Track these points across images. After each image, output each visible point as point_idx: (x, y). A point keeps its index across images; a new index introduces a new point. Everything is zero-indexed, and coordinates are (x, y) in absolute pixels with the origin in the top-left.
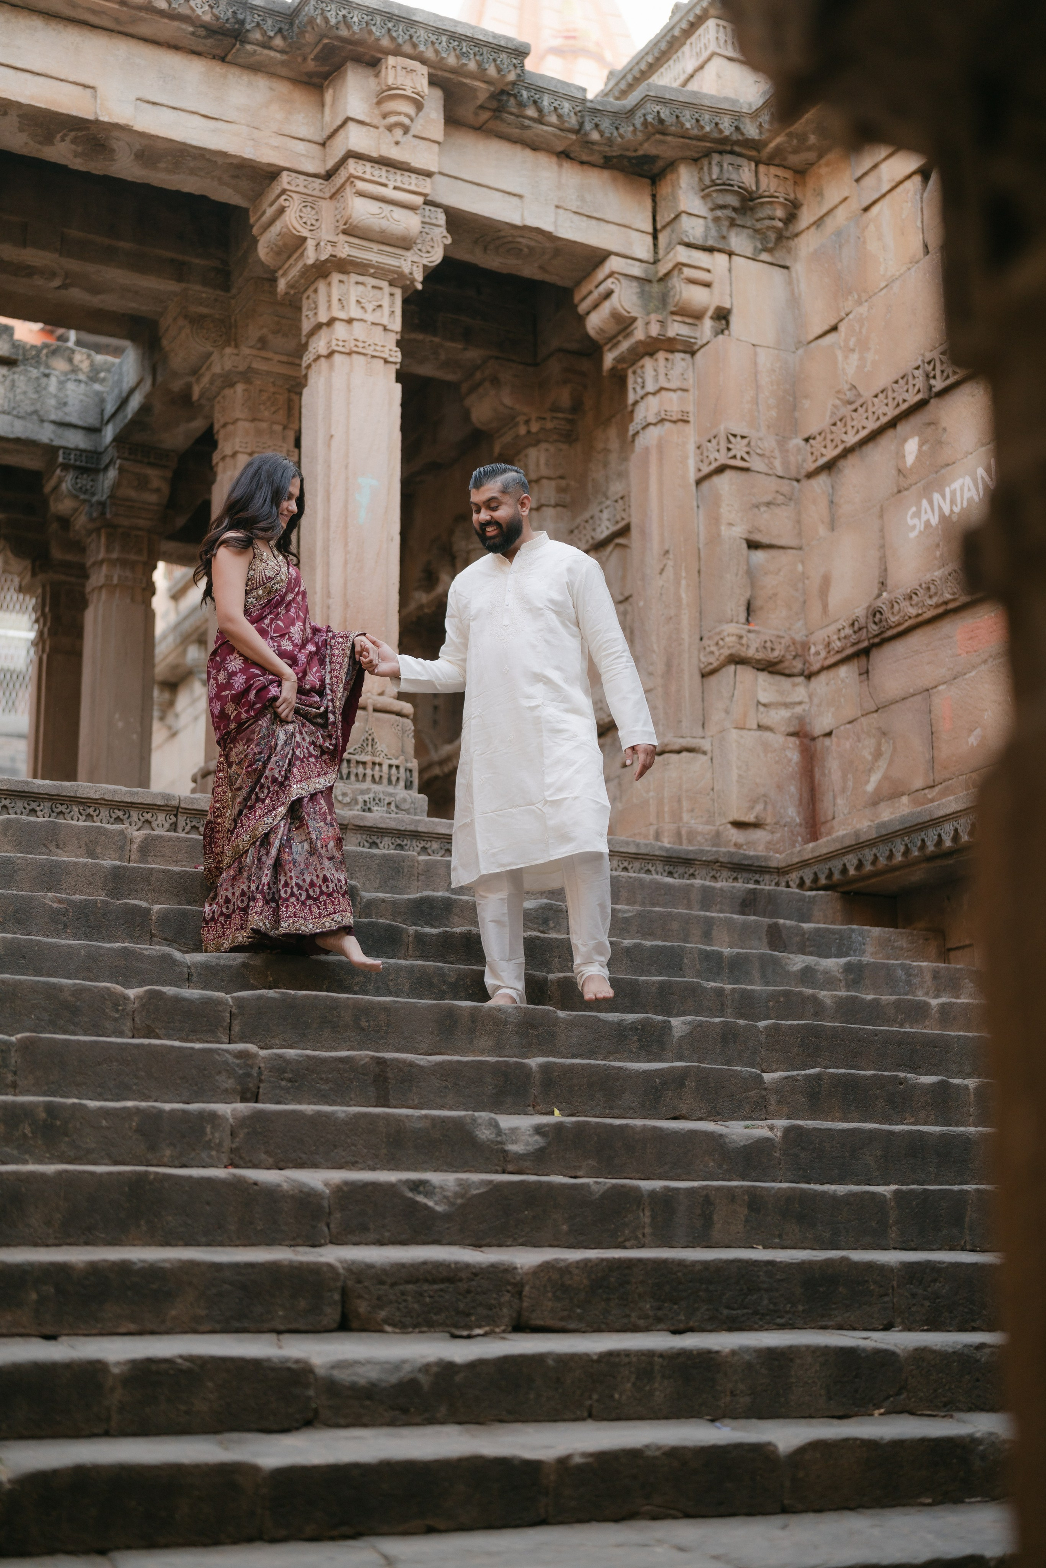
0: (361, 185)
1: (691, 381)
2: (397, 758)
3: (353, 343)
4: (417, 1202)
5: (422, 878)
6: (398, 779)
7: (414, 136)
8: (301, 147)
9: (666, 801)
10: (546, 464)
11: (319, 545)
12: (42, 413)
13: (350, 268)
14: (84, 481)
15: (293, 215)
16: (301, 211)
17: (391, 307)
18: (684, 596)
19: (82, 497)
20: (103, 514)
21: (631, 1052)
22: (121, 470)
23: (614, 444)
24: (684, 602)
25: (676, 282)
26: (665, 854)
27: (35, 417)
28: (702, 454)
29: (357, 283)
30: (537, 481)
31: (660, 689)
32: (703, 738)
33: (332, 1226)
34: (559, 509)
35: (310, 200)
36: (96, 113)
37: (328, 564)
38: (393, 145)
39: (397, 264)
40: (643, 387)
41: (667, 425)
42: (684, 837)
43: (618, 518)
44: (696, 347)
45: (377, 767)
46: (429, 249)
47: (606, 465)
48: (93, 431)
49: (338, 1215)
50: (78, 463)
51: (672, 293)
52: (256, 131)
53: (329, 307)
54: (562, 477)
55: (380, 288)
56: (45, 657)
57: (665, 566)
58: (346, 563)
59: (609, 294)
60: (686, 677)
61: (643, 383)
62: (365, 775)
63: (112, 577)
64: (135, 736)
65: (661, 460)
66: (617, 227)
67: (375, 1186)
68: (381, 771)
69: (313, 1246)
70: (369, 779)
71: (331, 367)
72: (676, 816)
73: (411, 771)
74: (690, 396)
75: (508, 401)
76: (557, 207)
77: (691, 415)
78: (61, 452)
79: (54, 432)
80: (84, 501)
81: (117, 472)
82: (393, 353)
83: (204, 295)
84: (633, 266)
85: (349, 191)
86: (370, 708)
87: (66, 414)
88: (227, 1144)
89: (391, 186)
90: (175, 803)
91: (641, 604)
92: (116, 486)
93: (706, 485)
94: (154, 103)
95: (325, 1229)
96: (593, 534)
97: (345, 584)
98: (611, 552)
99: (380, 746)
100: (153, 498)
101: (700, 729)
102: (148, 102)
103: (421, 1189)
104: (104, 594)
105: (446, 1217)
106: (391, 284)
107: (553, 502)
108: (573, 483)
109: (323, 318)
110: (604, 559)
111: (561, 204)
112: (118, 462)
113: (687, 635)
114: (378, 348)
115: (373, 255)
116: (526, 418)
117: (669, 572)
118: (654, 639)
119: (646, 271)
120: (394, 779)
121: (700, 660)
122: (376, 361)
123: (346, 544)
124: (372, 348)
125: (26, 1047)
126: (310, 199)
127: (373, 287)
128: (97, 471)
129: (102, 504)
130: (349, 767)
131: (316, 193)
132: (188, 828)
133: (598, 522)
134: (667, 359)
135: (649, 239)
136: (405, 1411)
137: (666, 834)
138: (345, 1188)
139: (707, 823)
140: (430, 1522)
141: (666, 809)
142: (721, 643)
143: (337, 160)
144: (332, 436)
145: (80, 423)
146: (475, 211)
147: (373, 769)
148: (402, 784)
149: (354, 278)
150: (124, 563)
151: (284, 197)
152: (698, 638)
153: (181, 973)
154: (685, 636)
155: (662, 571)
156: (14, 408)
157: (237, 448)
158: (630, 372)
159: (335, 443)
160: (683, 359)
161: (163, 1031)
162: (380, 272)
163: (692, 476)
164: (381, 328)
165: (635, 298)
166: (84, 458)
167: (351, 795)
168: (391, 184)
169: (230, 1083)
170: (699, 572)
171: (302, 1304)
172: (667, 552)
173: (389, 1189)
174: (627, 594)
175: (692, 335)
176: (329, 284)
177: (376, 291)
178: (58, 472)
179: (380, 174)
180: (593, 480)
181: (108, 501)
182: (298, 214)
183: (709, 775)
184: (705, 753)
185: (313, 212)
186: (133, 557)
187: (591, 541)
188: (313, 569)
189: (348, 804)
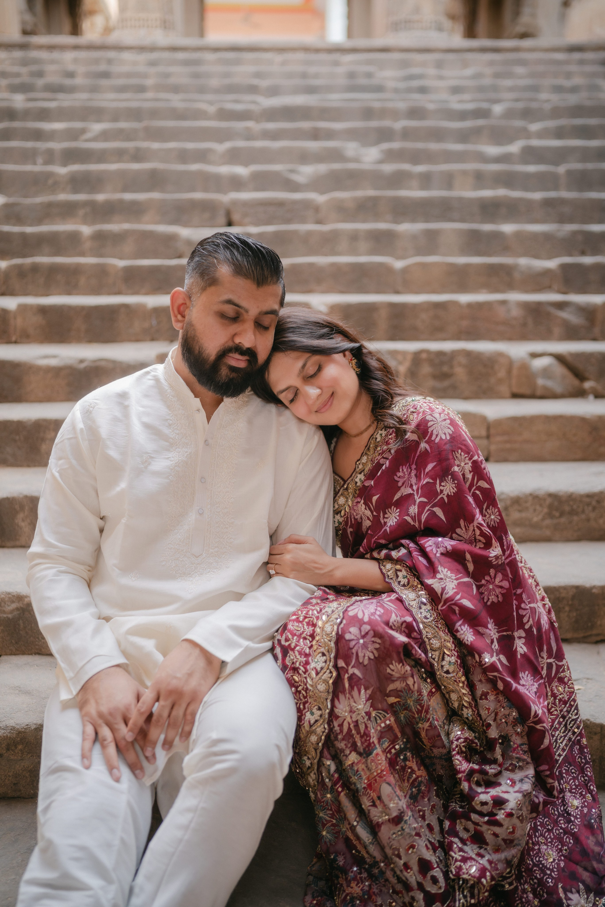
67: (269, 172)
105: (307, 184)
125: (146, 129)
171: (206, 215)
173: (277, 173)
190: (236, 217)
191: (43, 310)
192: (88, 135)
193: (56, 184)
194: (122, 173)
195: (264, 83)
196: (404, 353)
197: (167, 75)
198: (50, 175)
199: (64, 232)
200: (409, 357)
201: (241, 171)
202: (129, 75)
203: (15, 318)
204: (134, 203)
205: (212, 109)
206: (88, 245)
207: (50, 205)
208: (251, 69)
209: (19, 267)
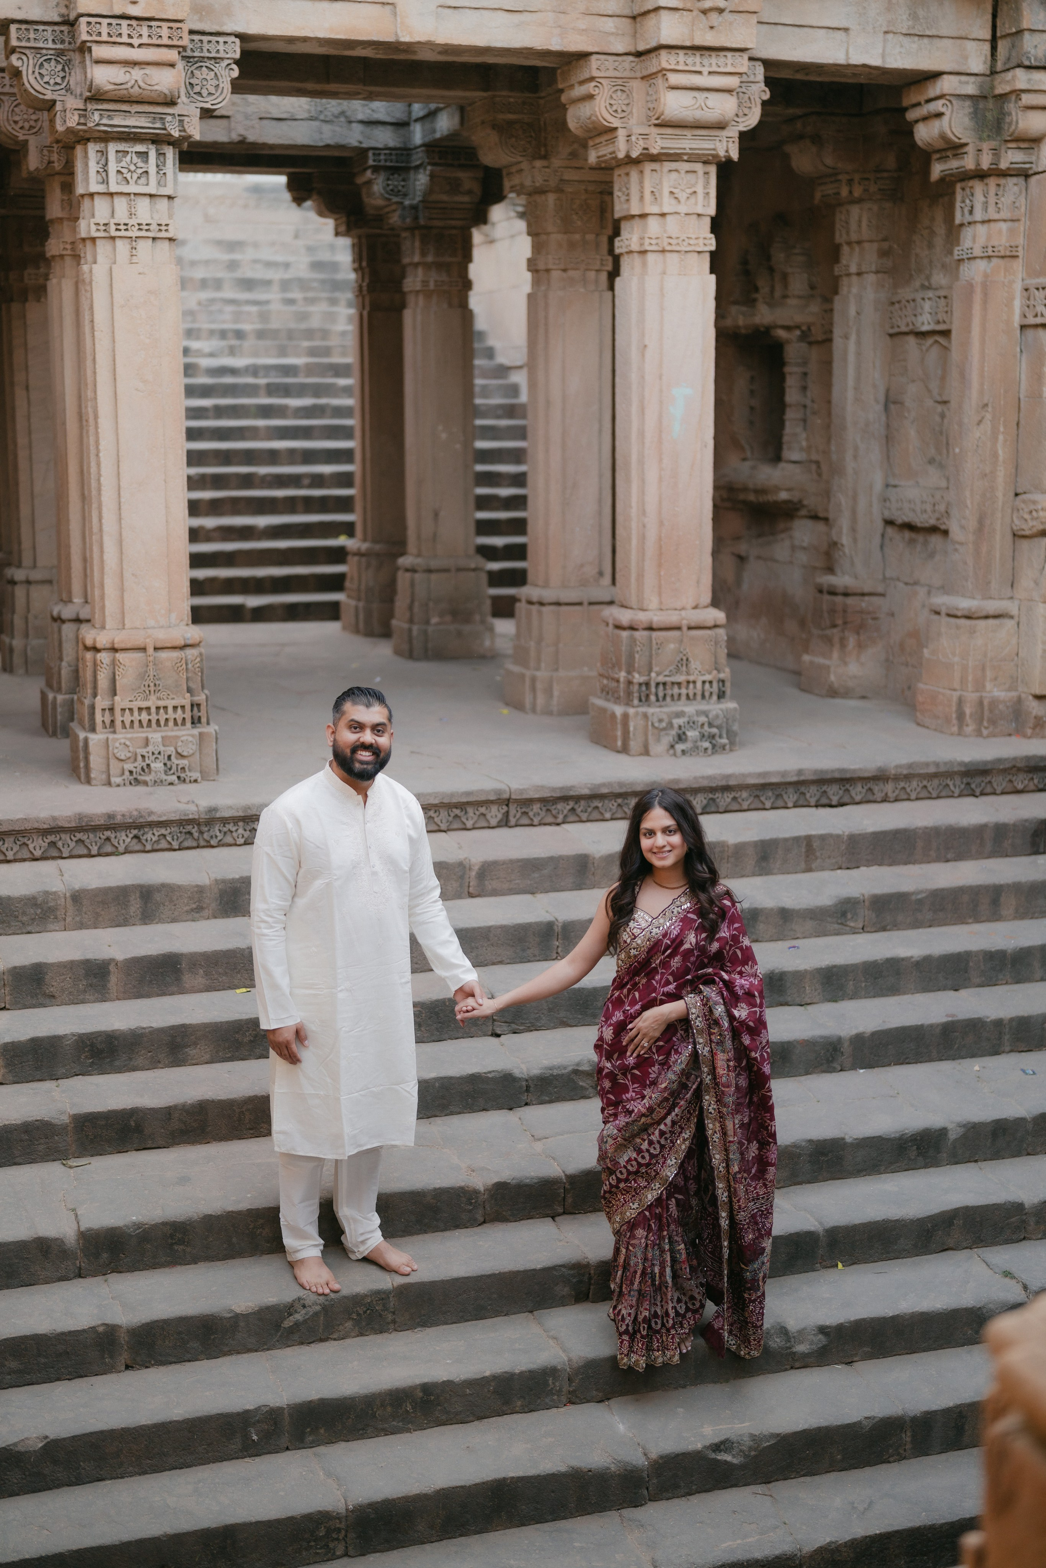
0: (674, 79)
1: (1023, 209)
2: (710, 673)
3: (667, 241)
4: (718, 1460)
5: (732, 860)
6: (711, 693)
7: (731, 12)
8: (609, 25)
9: (970, 670)
10: (868, 226)
11: (634, 458)
12: (349, 113)
13: (664, 158)
14: (396, 181)
15: (603, 105)
16: (611, 97)
17: (705, 188)
18: (1000, 452)
19: (395, 199)
20: (416, 218)
21: (910, 1159)
22: (432, 176)
23: (941, 230)
24: (1001, 458)
25: (1011, 107)
26: (963, 769)
27: (342, 119)
28: (1029, 299)
29: (670, 171)
30: (859, 243)
31: (971, 546)
32: (1012, 598)
33: (650, 1489)
34: (880, 276)
35: (621, 85)
36: (397, 35)
37: (643, 481)
38: (708, 29)
39: (712, 146)
40: (971, 212)
41: (995, 261)
42: (986, 708)
43: (940, 317)
44: (1031, 172)
45: (691, 686)
46: (746, 111)
47: (931, 246)
48: (401, 125)
49: (655, 1481)
50: (388, 164)
51: (1008, 119)
52: (562, 16)
53: (642, 198)
54: (885, 240)
55: (695, 172)
56: (365, 313)
57: (983, 418)
58: (660, 479)
59: (939, 115)
60: (998, 537)
61: (972, 207)
62: (680, 695)
63: (427, 282)
64: (458, 446)
65: (985, 302)
66: (951, 41)
68: (695, 687)
69: (636, 1506)
70: (684, 698)
71: (644, 264)
72: (980, 686)
73: (723, 681)
74: (1021, 227)
75: (829, 161)
76: (886, 32)
77: (1020, 249)
78: (370, 154)
79: (362, 133)
80: (397, 203)
81: (428, 178)
82: (706, 242)
83: (512, 100)
84: (967, 83)
85: (659, 81)
86: (685, 629)
87: (373, 111)
88: (566, 1388)
89: (705, 73)
90: (506, 796)
91: (957, 450)
92: (429, 191)
93: (1030, 333)
94: (455, 7)
95: (645, 1492)
96: (913, 318)
97: (660, 502)
98: (931, 346)
99: (694, 665)
100: (466, 199)
101: (1009, 589)
102: (449, 7)
103: (722, 1447)
104: (421, 300)
105: (742, 1467)
106: (705, 163)
107: (873, 268)
108: (895, 246)
109: (635, 211)
110: (924, 348)
111: (891, 28)
112: (429, 168)
113: (1001, 493)
114: (691, 242)
115: (687, 143)
116: (847, 177)
117: (987, 425)
118: (967, 493)
119: (981, 87)
120: (707, 694)
121: (1013, 521)
122: (689, 255)
123: (660, 460)
124: (685, 243)
126: (620, 82)
127: (687, 172)
128: (407, 169)
129: (414, 208)
130: (665, 689)
131: (627, 74)
132: (519, 815)
133: (919, 310)
134: (998, 185)
135: (987, 47)
137: (968, 705)
138: (660, 1461)
139: (1010, 689)
141: (970, 678)
142: (1034, 513)
143: (648, 47)
144: (646, 346)
145: (388, 119)
146: (795, 59)
147: (687, 688)
148: (715, 697)
149: (668, 165)
150: (439, 266)
151: (593, 84)
152: (1012, 494)
153: (521, 1087)
154: (1000, 494)
155: (979, 423)
156: (321, 112)
157: (550, 266)
158: (959, 186)
159: (649, 353)
160: (1015, 184)
161: (509, 1213)
162: (693, 158)
163: (1017, 320)
164: (695, 217)
165: (967, 121)
166: (394, 157)
167: (666, 720)
168: (705, 70)
169: (566, 1290)
170: (1018, 424)
172: (986, 405)
173: (696, 1455)
174: (945, 398)
175: (1027, 160)
176: (642, 172)
177: (690, 175)
178: (369, 174)
179: (694, 61)
180: (917, 255)
181: (421, 206)
182: (608, 102)
183: (1014, 641)
184: (1012, 617)
185: (624, 96)
186: (448, 259)
187: (911, 327)
188: (628, 481)
189: (664, 729)
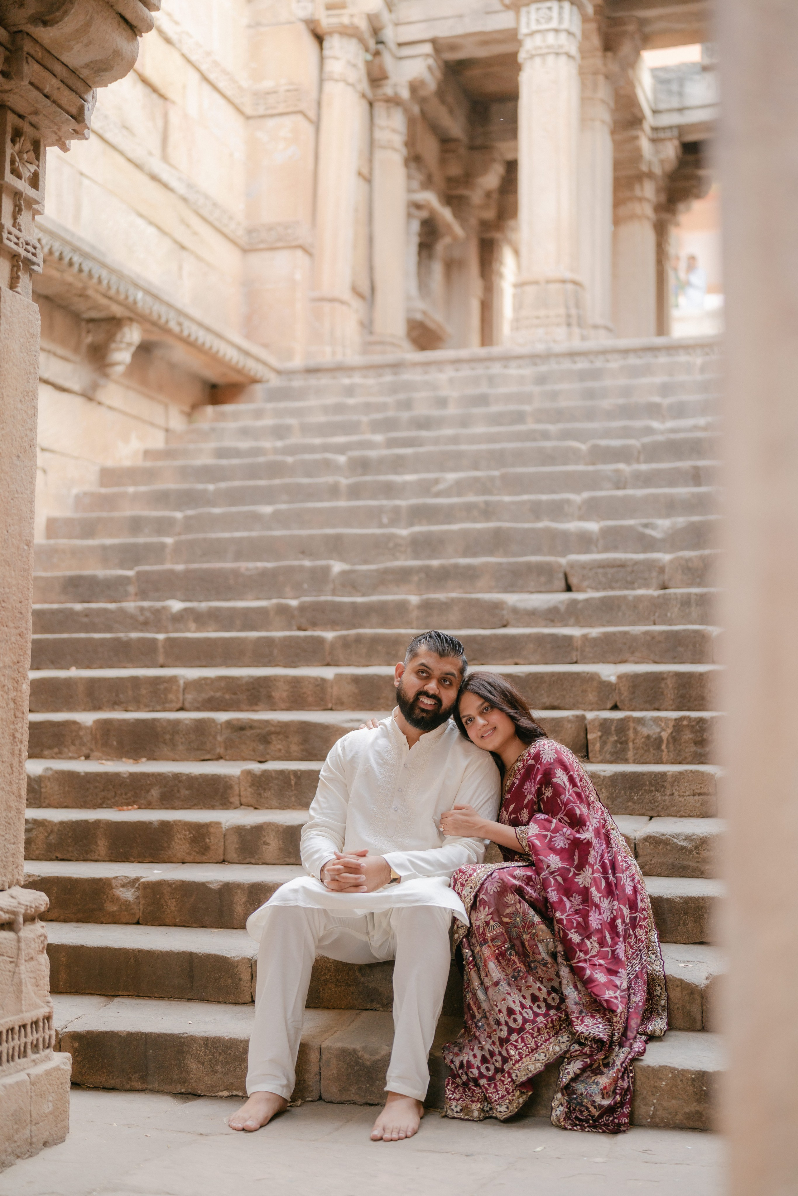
49: (601, 540)
67: (622, 527)
105: (663, 540)
125: (503, 477)
136: (552, 621)
140: (517, 660)
171: (543, 579)
173: (631, 528)
190: (574, 581)
191: (356, 680)
192: (441, 486)
193: (397, 545)
194: (465, 533)
195: (666, 402)
196: (667, 719)
197: (554, 396)
198: (390, 537)
199: (393, 601)
200: (671, 724)
201: (593, 526)
202: (509, 398)
203: (332, 687)
204: (469, 567)
205: (584, 447)
206: (415, 614)
207: (386, 571)
208: (658, 380)
209: (344, 638)
